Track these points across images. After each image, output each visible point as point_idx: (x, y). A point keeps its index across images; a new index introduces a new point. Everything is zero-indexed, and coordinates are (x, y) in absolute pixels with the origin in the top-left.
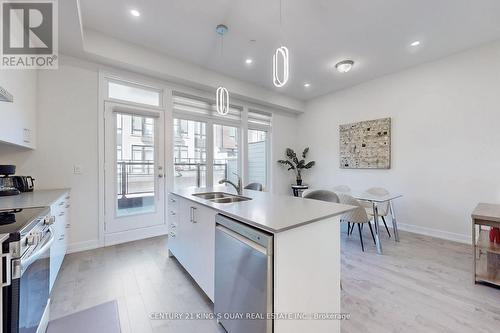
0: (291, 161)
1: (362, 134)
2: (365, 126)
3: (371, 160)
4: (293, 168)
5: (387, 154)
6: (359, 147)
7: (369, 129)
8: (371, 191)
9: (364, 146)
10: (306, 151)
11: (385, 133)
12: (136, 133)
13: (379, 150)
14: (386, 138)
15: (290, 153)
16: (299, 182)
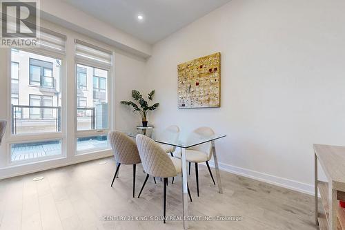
0: (137, 103)
1: (196, 72)
2: (199, 64)
3: (203, 99)
4: (138, 109)
5: (217, 92)
6: (194, 85)
7: (201, 67)
8: (199, 131)
9: (197, 84)
10: (153, 93)
11: (216, 69)
12: (33, 84)
13: (211, 88)
14: (216, 74)
15: (136, 95)
16: (145, 124)
